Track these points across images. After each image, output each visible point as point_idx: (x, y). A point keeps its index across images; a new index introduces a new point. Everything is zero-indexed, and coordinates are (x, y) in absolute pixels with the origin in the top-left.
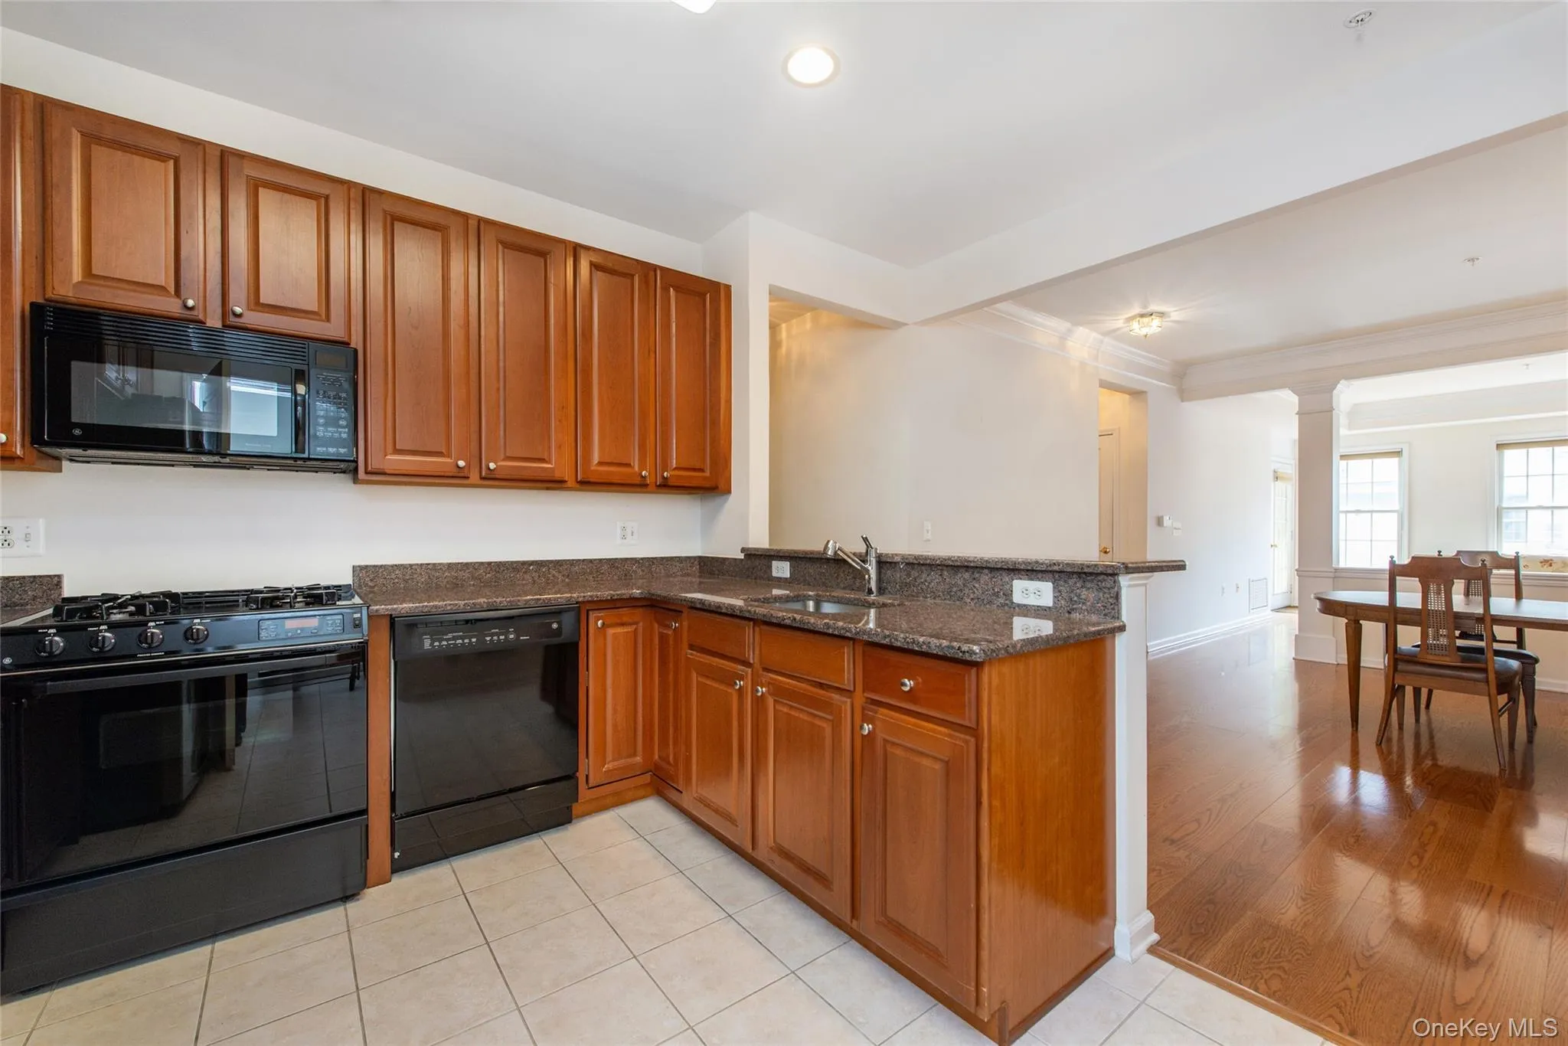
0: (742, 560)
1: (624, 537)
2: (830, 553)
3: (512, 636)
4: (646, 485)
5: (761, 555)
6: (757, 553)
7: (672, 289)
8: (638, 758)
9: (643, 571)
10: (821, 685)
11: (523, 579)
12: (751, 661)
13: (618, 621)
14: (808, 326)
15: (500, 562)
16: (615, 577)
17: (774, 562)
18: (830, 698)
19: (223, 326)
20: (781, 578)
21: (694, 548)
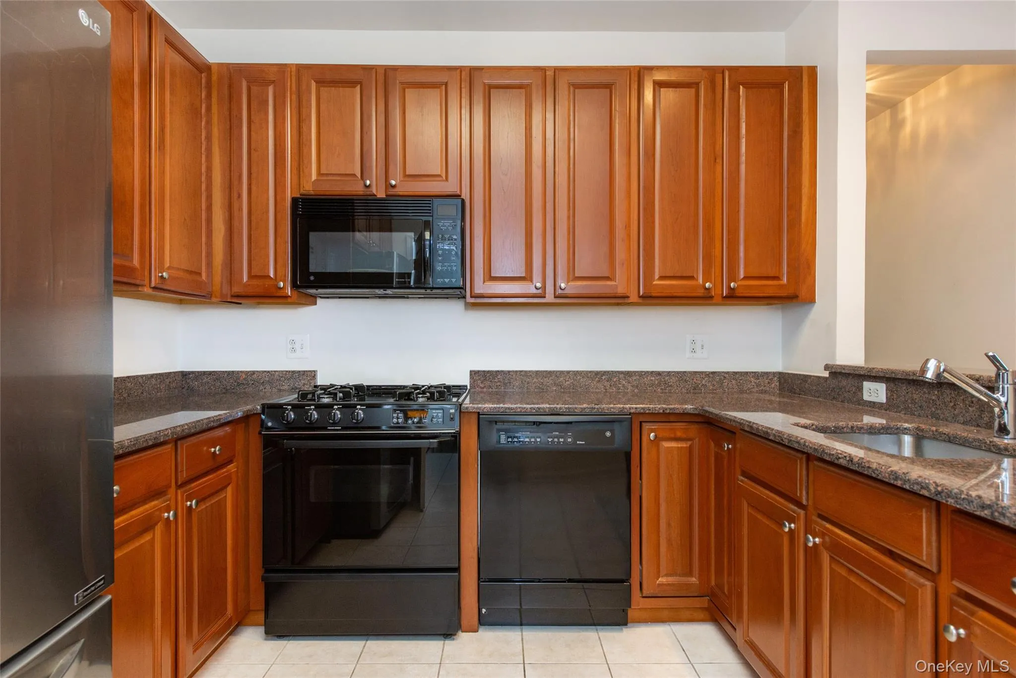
0: (826, 378)
1: (693, 351)
2: (930, 375)
3: (570, 440)
4: (712, 297)
5: (849, 374)
6: (843, 371)
7: (741, 87)
8: (694, 579)
9: (714, 385)
10: (891, 554)
11: (597, 388)
12: (804, 502)
13: (672, 436)
14: (943, 92)
15: (577, 371)
16: (683, 389)
17: (865, 383)
18: (904, 575)
19: (386, 196)
20: (874, 403)
21: (775, 363)
